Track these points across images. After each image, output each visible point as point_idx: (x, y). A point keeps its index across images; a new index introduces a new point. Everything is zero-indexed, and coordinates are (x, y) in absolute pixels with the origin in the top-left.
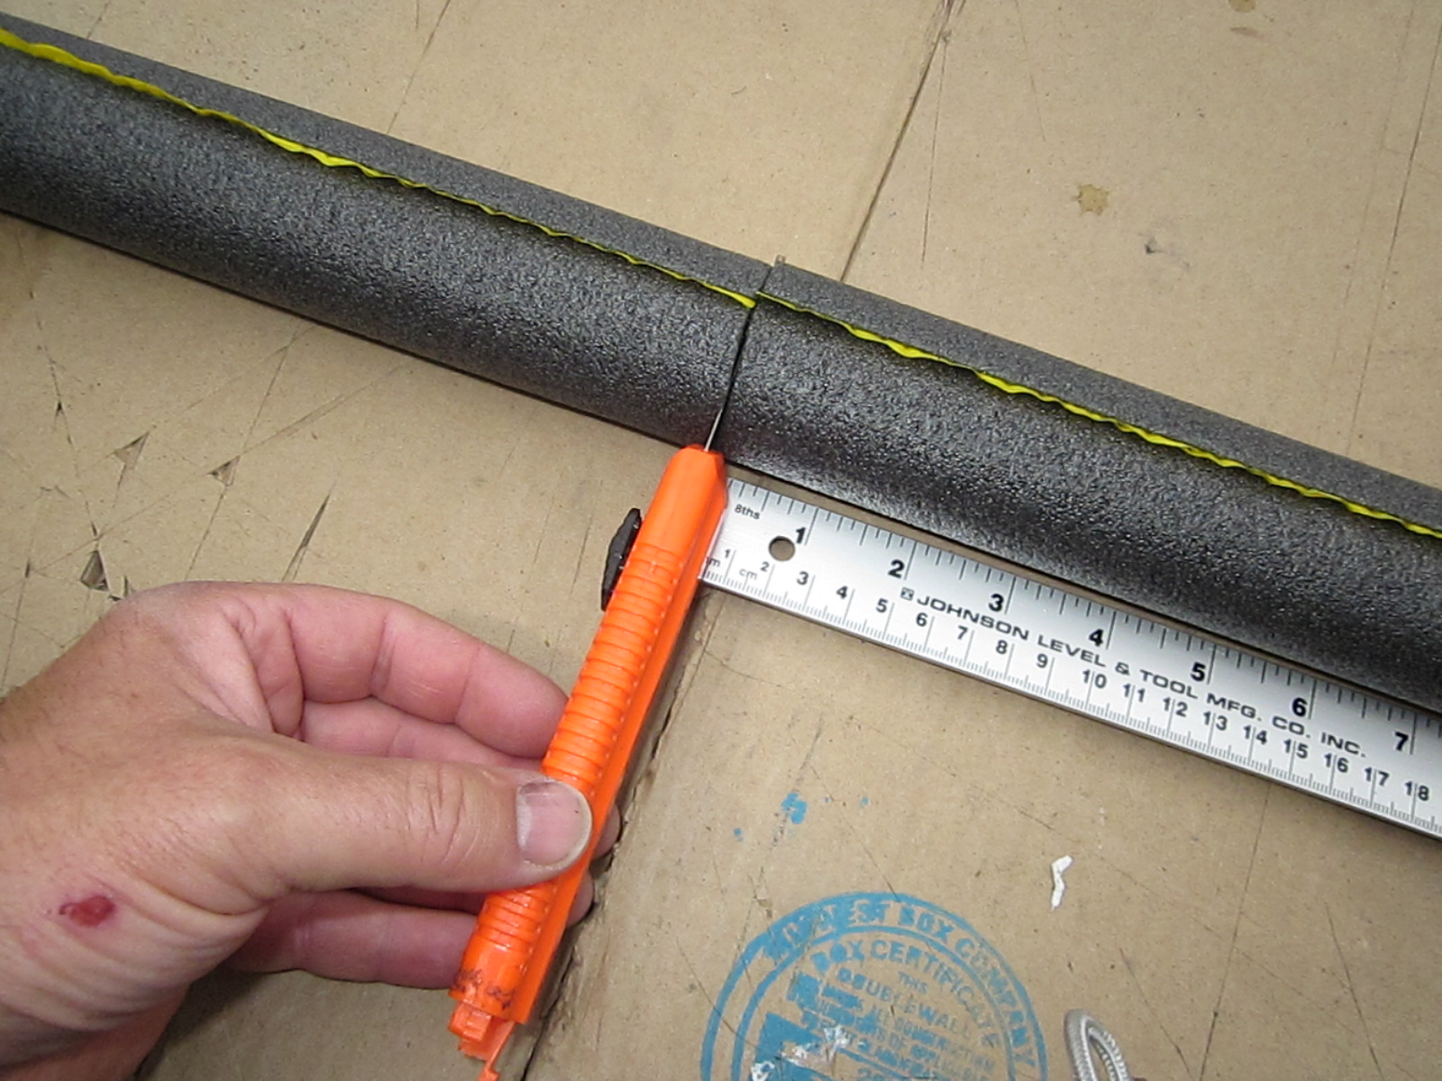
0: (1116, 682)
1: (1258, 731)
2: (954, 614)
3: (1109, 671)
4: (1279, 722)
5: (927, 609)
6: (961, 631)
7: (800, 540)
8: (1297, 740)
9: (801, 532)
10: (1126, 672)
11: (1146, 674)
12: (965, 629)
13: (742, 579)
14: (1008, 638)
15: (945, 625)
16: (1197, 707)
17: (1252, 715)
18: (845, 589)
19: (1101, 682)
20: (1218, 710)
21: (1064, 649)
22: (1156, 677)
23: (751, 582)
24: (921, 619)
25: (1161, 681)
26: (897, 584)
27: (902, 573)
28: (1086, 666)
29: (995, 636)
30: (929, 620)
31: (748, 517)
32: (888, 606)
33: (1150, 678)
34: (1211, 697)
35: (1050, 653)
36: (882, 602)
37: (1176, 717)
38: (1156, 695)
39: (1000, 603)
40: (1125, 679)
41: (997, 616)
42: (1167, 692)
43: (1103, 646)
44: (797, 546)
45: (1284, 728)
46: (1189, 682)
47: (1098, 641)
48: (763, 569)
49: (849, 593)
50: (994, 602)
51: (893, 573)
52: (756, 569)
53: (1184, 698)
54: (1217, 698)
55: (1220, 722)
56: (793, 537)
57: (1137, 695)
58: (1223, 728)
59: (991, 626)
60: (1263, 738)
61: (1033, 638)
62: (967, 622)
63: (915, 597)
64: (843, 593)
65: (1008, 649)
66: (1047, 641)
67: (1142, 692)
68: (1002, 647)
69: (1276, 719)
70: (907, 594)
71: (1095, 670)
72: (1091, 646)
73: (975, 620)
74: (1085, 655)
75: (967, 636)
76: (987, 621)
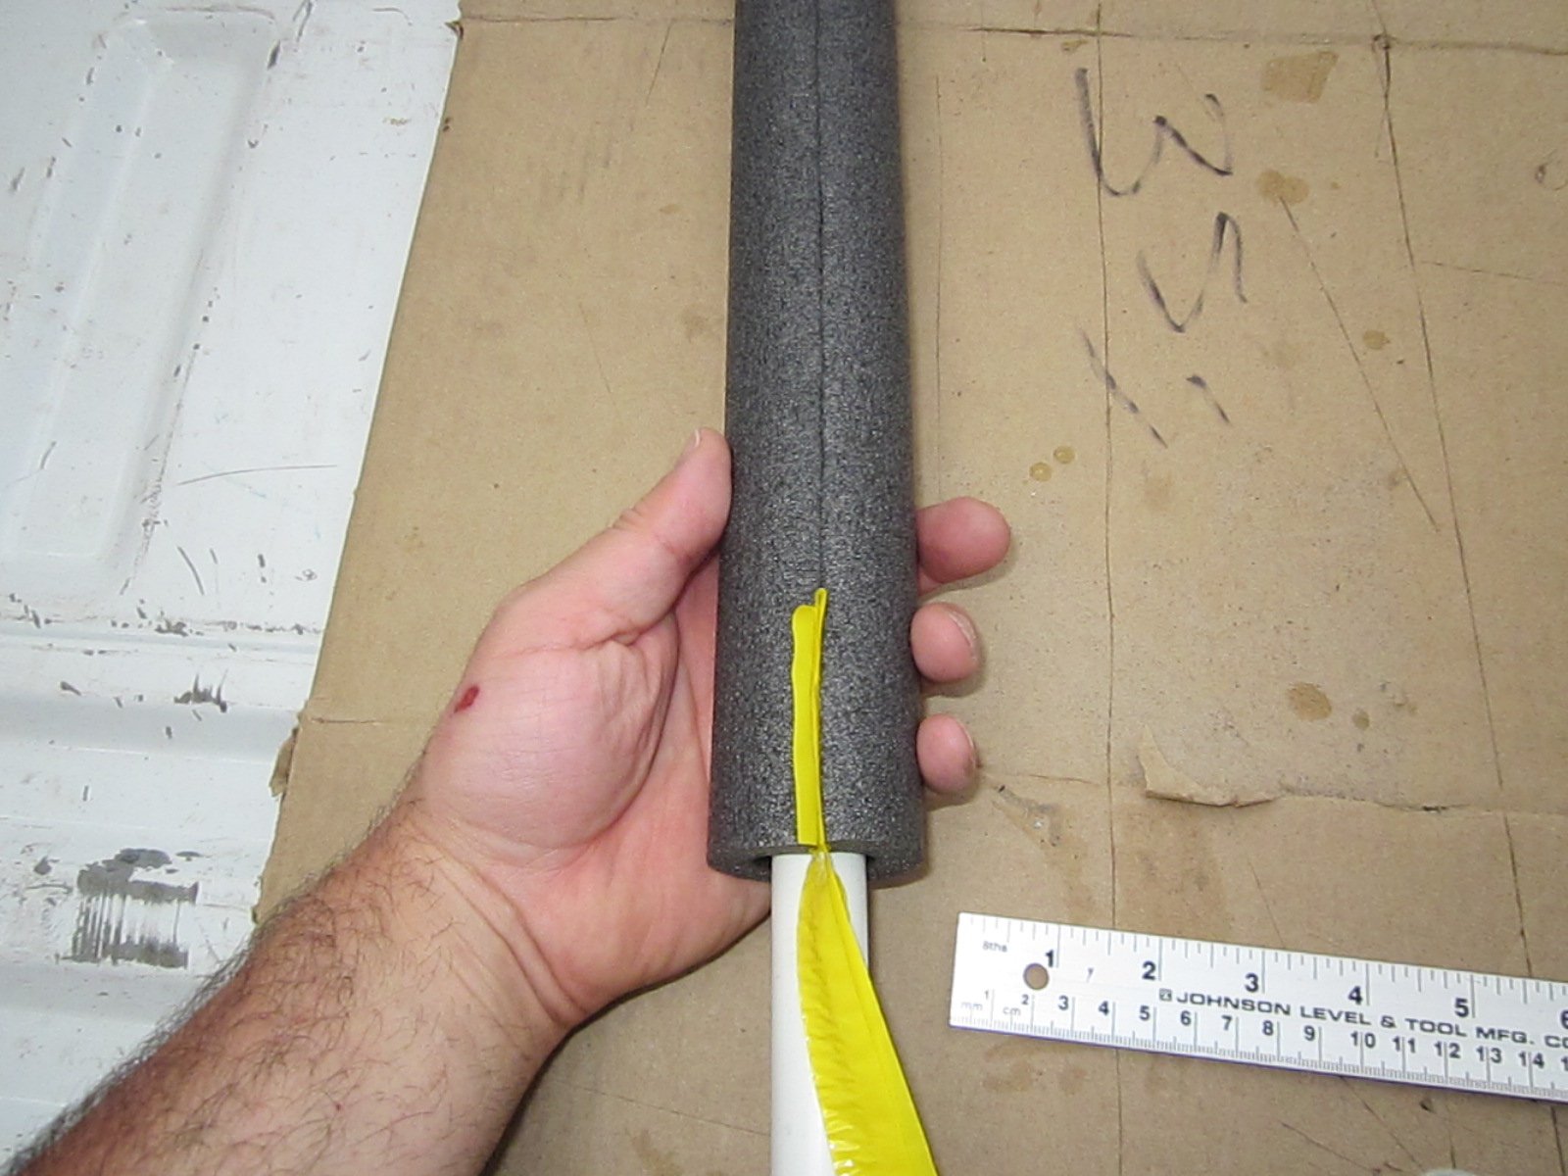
0: (1384, 1036)
1: (1533, 1056)
2: (1214, 1005)
3: (1376, 1028)
4: (1552, 1041)
5: (1188, 1006)
6: (1225, 1021)
7: (1051, 963)
9: (1050, 955)
10: (1392, 1025)
11: (1412, 1022)
12: (1229, 1018)
13: (1006, 1019)
14: (1272, 1017)
15: (1208, 1017)
16: (1469, 1045)
17: (1524, 1040)
18: (1105, 1004)
19: (1370, 1041)
20: (1490, 1043)
21: (1328, 1016)
22: (1422, 1023)
23: (1017, 1019)
24: (1185, 1018)
25: (1428, 1026)
26: (1154, 986)
27: (1155, 974)
28: (1352, 1028)
29: (1258, 1018)
30: (1192, 1017)
31: (997, 952)
32: (1151, 1011)
33: (1417, 1026)
34: (1480, 1031)
35: (1315, 1023)
36: (1144, 1009)
37: (1451, 1060)
38: (1426, 1042)
39: (1255, 983)
40: (1393, 1033)
41: (1256, 997)
42: (1436, 1036)
43: (1364, 1002)
44: (1050, 971)
45: (1557, 1046)
46: (1455, 1020)
47: (1358, 999)
48: (1025, 1003)
49: (1110, 1007)
50: (1249, 982)
51: (1147, 976)
52: (1017, 1003)
53: (1454, 1038)
54: (1486, 1030)
55: (1493, 1055)
56: (1044, 962)
57: (1408, 1047)
58: (1498, 1061)
59: (1253, 1008)
60: (1539, 1062)
61: (1295, 1012)
62: (1230, 1010)
63: (1174, 996)
64: (1105, 1009)
65: (1275, 1028)
66: (1309, 1011)
67: (1412, 1042)
68: (1268, 1028)
69: (1548, 1038)
70: (1166, 995)
71: (1362, 1030)
72: (1352, 1006)
73: (1236, 1007)
74: (1349, 1017)
75: (1232, 1024)
76: (1248, 1005)
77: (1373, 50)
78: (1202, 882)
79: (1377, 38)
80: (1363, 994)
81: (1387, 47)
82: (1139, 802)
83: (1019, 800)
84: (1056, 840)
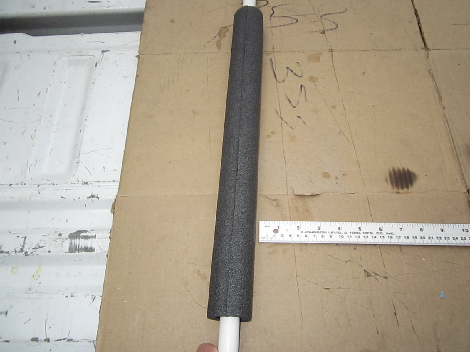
0: (345, 236)
1: (374, 236)
2: (312, 233)
3: (343, 234)
4: (378, 233)
5: (306, 234)
7: (279, 228)
8: (382, 235)
9: (278, 227)
10: (346, 233)
11: (350, 232)
12: (314, 235)
13: (271, 239)
14: (323, 234)
15: (311, 235)
16: (362, 235)
17: (372, 234)
19: (342, 237)
20: (366, 235)
21: (334, 233)
22: (352, 233)
23: (273, 239)
24: (306, 236)
25: (353, 233)
26: (299, 231)
27: (299, 228)
28: (339, 235)
29: (320, 235)
30: (307, 236)
31: (267, 227)
32: (299, 235)
33: (351, 233)
34: (364, 233)
35: (332, 234)
36: (298, 235)
37: (358, 239)
38: (354, 236)
39: (319, 228)
40: (347, 235)
41: (320, 231)
42: (355, 235)
44: (279, 230)
45: (378, 234)
46: (359, 231)
47: (340, 229)
48: (274, 236)
49: (291, 235)
50: (318, 228)
51: (298, 229)
52: (272, 236)
53: (359, 235)
54: (365, 232)
55: (367, 237)
56: (277, 228)
57: (350, 237)
58: (367, 238)
59: (319, 233)
60: (375, 237)
61: (327, 233)
62: (315, 234)
63: (304, 232)
64: (290, 236)
65: (324, 236)
66: (330, 232)
67: (351, 236)
68: (322, 236)
69: (377, 233)
70: (302, 232)
71: (341, 235)
72: (339, 231)
73: (316, 233)
74: (338, 233)
75: (315, 236)
76: (318, 232)
77: (329, 52)
78: (307, 211)
79: (330, 50)
80: (341, 228)
81: (332, 51)
82: (294, 197)
83: (270, 199)
84: (278, 205)
